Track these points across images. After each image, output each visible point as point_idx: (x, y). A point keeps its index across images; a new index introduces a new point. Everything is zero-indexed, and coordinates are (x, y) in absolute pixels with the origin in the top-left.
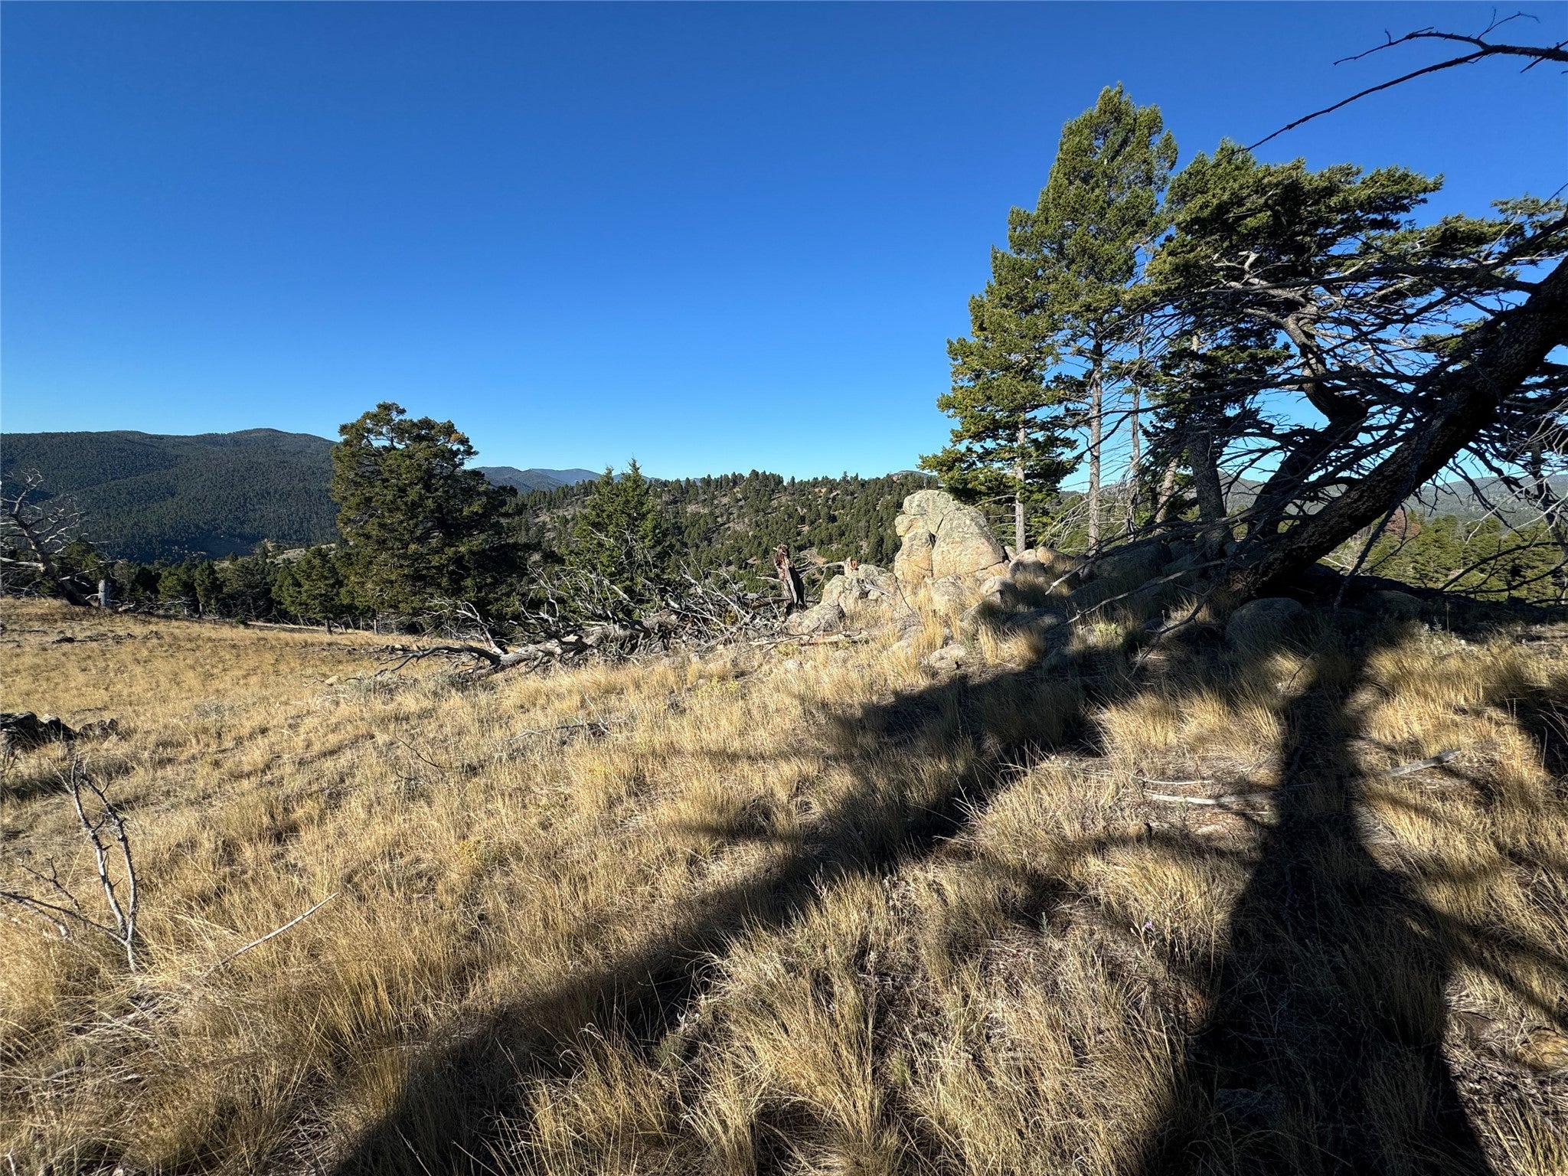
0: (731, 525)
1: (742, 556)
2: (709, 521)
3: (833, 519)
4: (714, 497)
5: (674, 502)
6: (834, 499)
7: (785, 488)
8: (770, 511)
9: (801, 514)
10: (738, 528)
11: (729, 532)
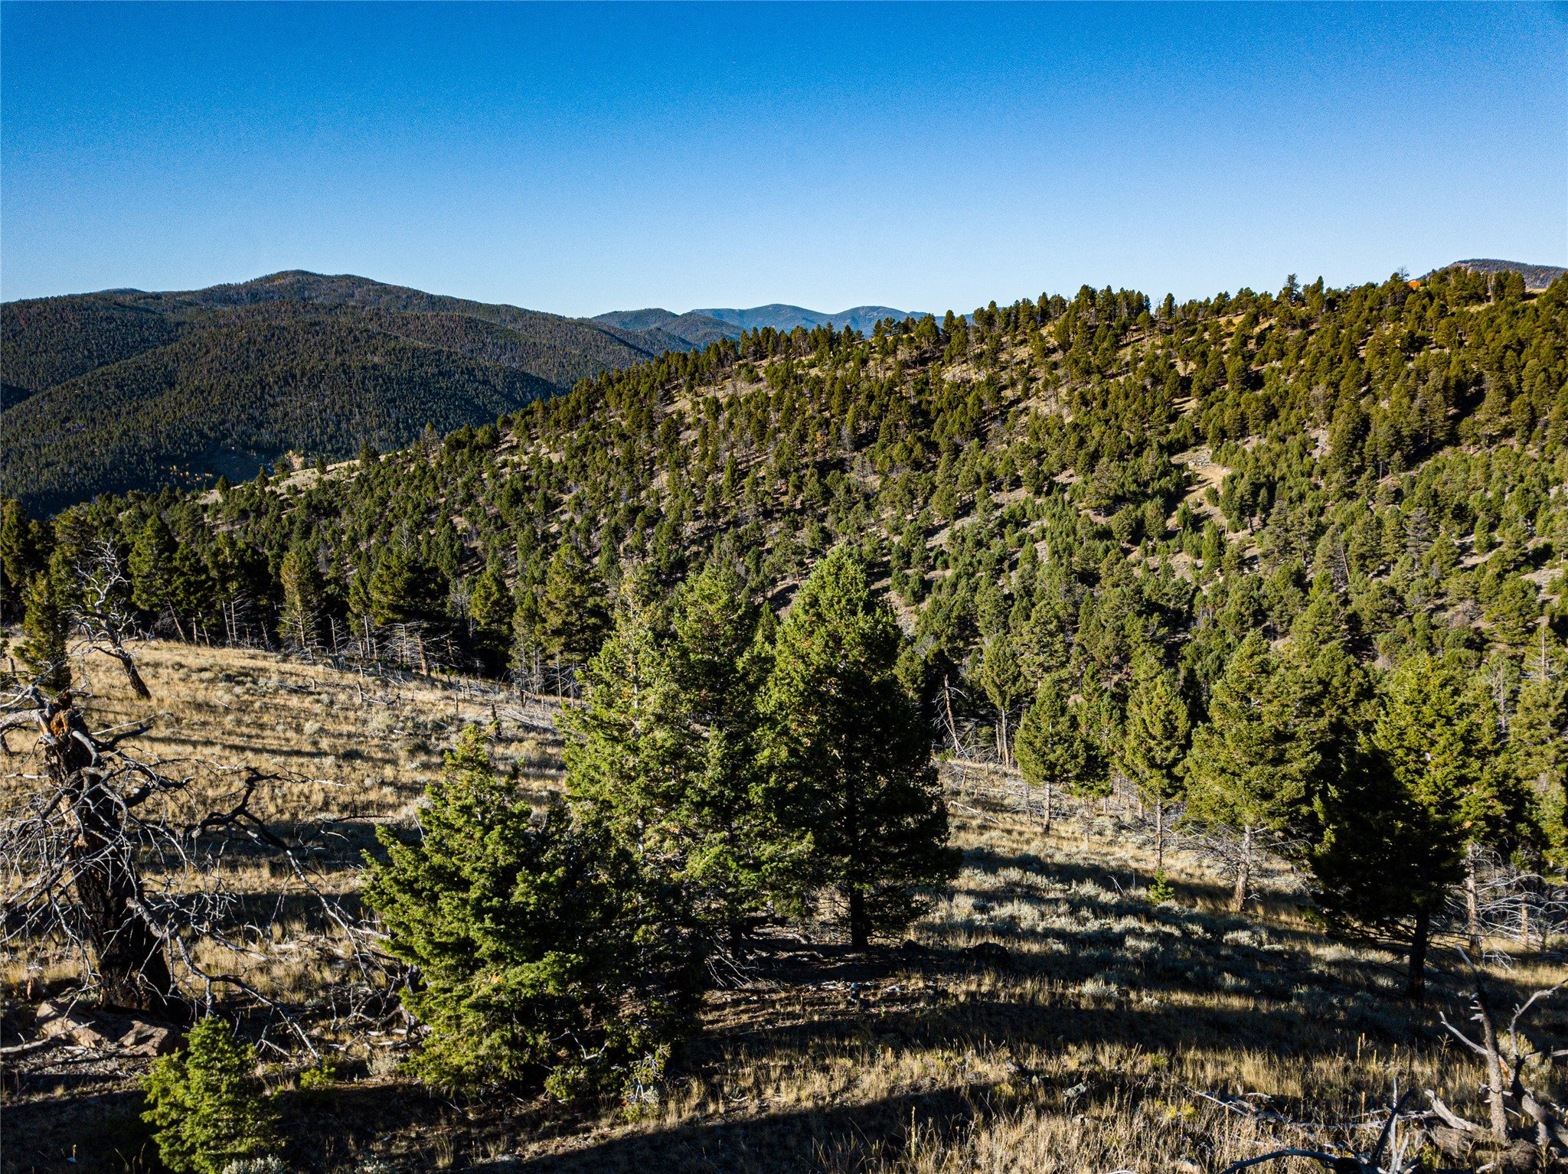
0: (1032, 403)
1: (1044, 468)
2: (985, 397)
3: (1255, 381)
4: (999, 348)
5: (922, 361)
6: (1261, 338)
7: (1153, 322)
8: (1114, 370)
9: (1182, 374)
10: (1046, 410)
11: (1024, 419)
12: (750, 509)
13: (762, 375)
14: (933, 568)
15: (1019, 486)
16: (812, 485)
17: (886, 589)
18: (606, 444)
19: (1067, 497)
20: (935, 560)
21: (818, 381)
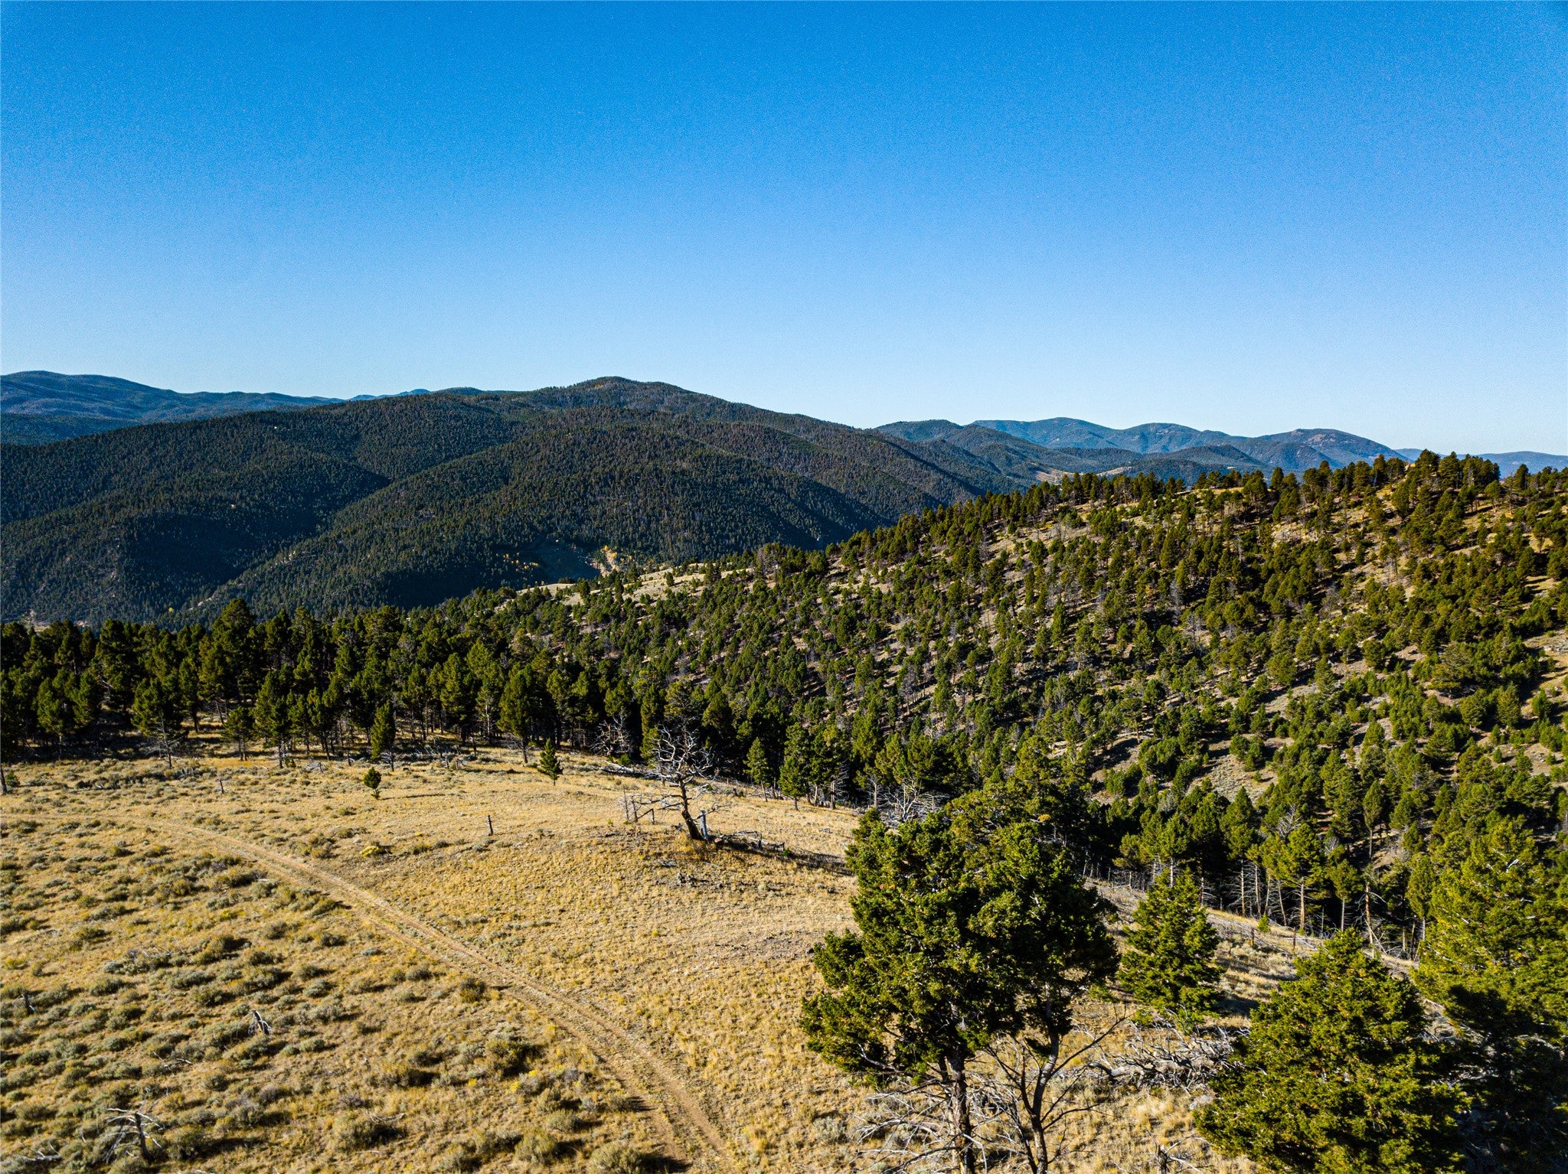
0: (1367, 568)
1: (1386, 642)
2: (1319, 560)
4: (1333, 508)
5: (1247, 516)
7: (1502, 492)
8: (1460, 541)
9: (1537, 550)
10: (1383, 578)
11: (1361, 586)
12: (1078, 656)
13: (1084, 518)
14: (1272, 735)
15: (1357, 659)
16: (1142, 636)
17: (1225, 752)
18: (931, 579)
19: (1411, 674)
20: (1275, 726)
21: (1145, 533)
